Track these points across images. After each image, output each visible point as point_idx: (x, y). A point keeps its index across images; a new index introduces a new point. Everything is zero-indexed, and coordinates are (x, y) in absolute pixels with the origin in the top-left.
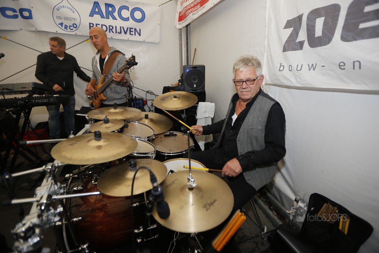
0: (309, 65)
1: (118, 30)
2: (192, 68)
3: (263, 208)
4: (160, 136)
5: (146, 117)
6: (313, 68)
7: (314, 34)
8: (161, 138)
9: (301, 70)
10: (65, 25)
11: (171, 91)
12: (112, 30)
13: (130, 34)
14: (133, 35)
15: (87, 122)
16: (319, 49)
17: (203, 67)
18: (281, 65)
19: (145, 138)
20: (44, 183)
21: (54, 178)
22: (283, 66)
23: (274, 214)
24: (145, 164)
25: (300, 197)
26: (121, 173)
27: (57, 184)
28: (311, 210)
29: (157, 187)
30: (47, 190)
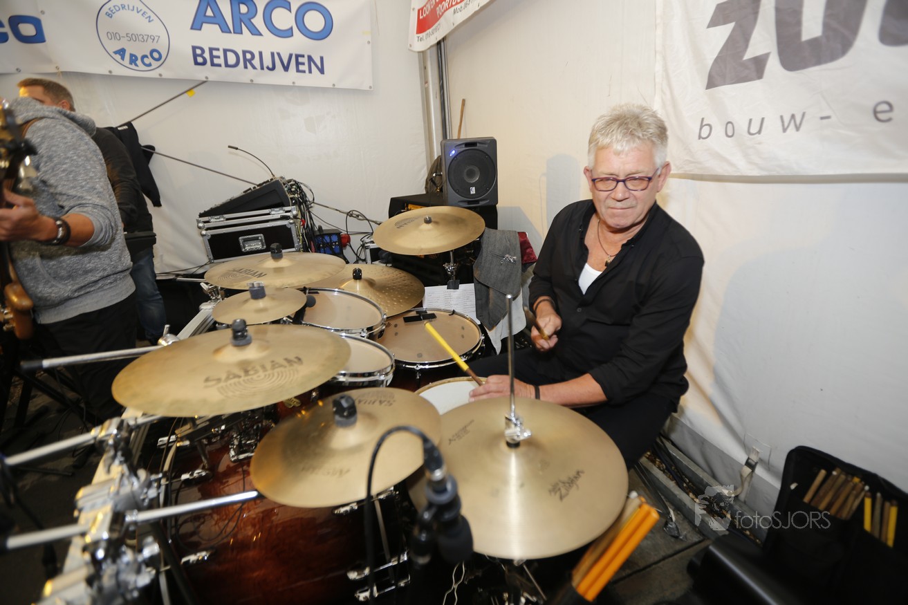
0: (782, 117)
1: (267, 62)
2: (464, 146)
3: (665, 487)
4: (393, 322)
5: (357, 275)
6: (796, 126)
7: (799, 34)
8: (396, 326)
9: (759, 132)
10: (131, 55)
11: (409, 208)
12: (250, 61)
13: (298, 71)
14: (304, 72)
15: (205, 298)
16: (814, 72)
17: (492, 143)
18: (704, 124)
19: (360, 331)
20: (100, 475)
21: (128, 458)
22: (709, 125)
23: (693, 499)
24: (377, 403)
25: (760, 456)
26: (316, 434)
27: (136, 475)
28: (789, 488)
29: (442, 482)
30: (111, 495)
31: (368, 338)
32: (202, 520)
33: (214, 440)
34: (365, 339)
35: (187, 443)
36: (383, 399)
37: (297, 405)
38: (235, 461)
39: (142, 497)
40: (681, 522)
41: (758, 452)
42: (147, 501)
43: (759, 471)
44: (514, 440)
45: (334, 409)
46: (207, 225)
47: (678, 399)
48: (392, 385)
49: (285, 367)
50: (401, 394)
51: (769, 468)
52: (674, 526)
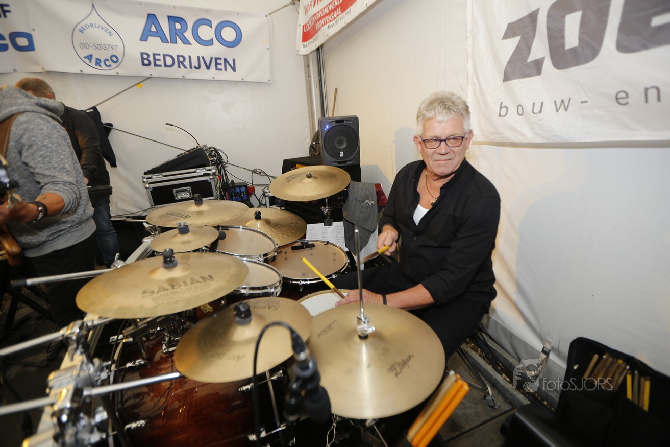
0: (555, 102)
1: (195, 63)
2: (335, 123)
3: (485, 369)
4: (283, 250)
5: (258, 216)
6: (565, 107)
7: (563, 45)
8: (286, 253)
9: (540, 112)
10: (97, 59)
11: (297, 167)
12: (182, 63)
13: (217, 69)
14: (221, 70)
15: (147, 234)
16: (574, 71)
17: (355, 120)
18: (502, 106)
20: (66, 362)
21: (86, 350)
22: (506, 107)
23: (505, 379)
24: (267, 308)
25: (552, 345)
26: (222, 330)
27: (92, 363)
28: (573, 368)
29: (305, 361)
30: (74, 377)
31: (266, 261)
32: (141, 397)
33: (151, 338)
34: (262, 262)
35: (131, 339)
36: (271, 305)
37: (211, 311)
38: (166, 353)
39: (96, 379)
40: (496, 395)
41: (550, 342)
42: (100, 381)
43: (552, 356)
44: (363, 333)
45: (235, 313)
46: (150, 181)
47: (489, 303)
48: (281, 295)
49: (200, 282)
50: (286, 302)
51: (559, 354)
52: (491, 398)
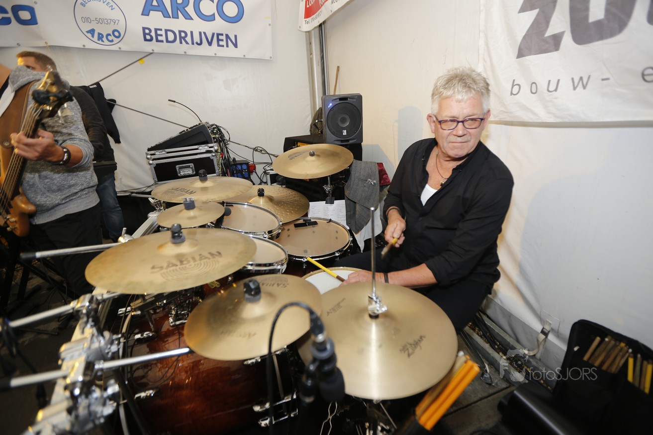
0: (573, 79)
1: (196, 39)
2: (338, 100)
3: (482, 348)
4: (286, 228)
5: (261, 193)
6: (583, 85)
7: (587, 17)
8: (288, 230)
9: (556, 90)
10: (99, 34)
11: (298, 145)
12: (184, 38)
13: (219, 45)
14: (223, 46)
15: (152, 209)
16: (598, 46)
17: (359, 98)
18: (515, 84)
19: (263, 233)
20: (77, 335)
21: (96, 323)
22: (518, 85)
23: (501, 356)
24: (276, 285)
25: (552, 326)
26: (231, 307)
27: (102, 335)
28: (573, 350)
29: (323, 343)
30: (85, 349)
31: (269, 238)
32: (150, 368)
34: (266, 239)
35: (139, 312)
36: (280, 283)
37: (218, 287)
38: (173, 326)
39: (106, 351)
40: (493, 373)
41: (550, 324)
42: (110, 354)
43: (551, 337)
44: (374, 313)
45: (245, 290)
46: (153, 157)
47: (492, 285)
48: (286, 273)
49: (209, 259)
50: (292, 279)
51: (558, 335)
52: (488, 376)
